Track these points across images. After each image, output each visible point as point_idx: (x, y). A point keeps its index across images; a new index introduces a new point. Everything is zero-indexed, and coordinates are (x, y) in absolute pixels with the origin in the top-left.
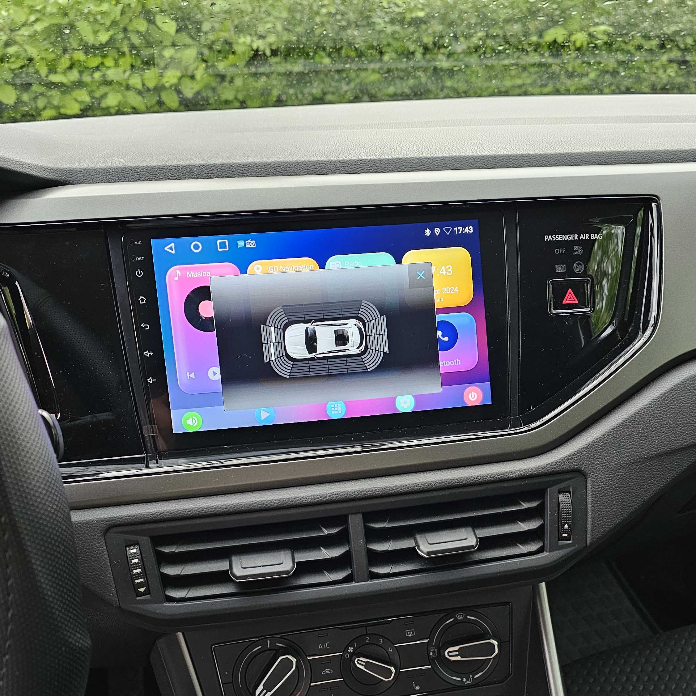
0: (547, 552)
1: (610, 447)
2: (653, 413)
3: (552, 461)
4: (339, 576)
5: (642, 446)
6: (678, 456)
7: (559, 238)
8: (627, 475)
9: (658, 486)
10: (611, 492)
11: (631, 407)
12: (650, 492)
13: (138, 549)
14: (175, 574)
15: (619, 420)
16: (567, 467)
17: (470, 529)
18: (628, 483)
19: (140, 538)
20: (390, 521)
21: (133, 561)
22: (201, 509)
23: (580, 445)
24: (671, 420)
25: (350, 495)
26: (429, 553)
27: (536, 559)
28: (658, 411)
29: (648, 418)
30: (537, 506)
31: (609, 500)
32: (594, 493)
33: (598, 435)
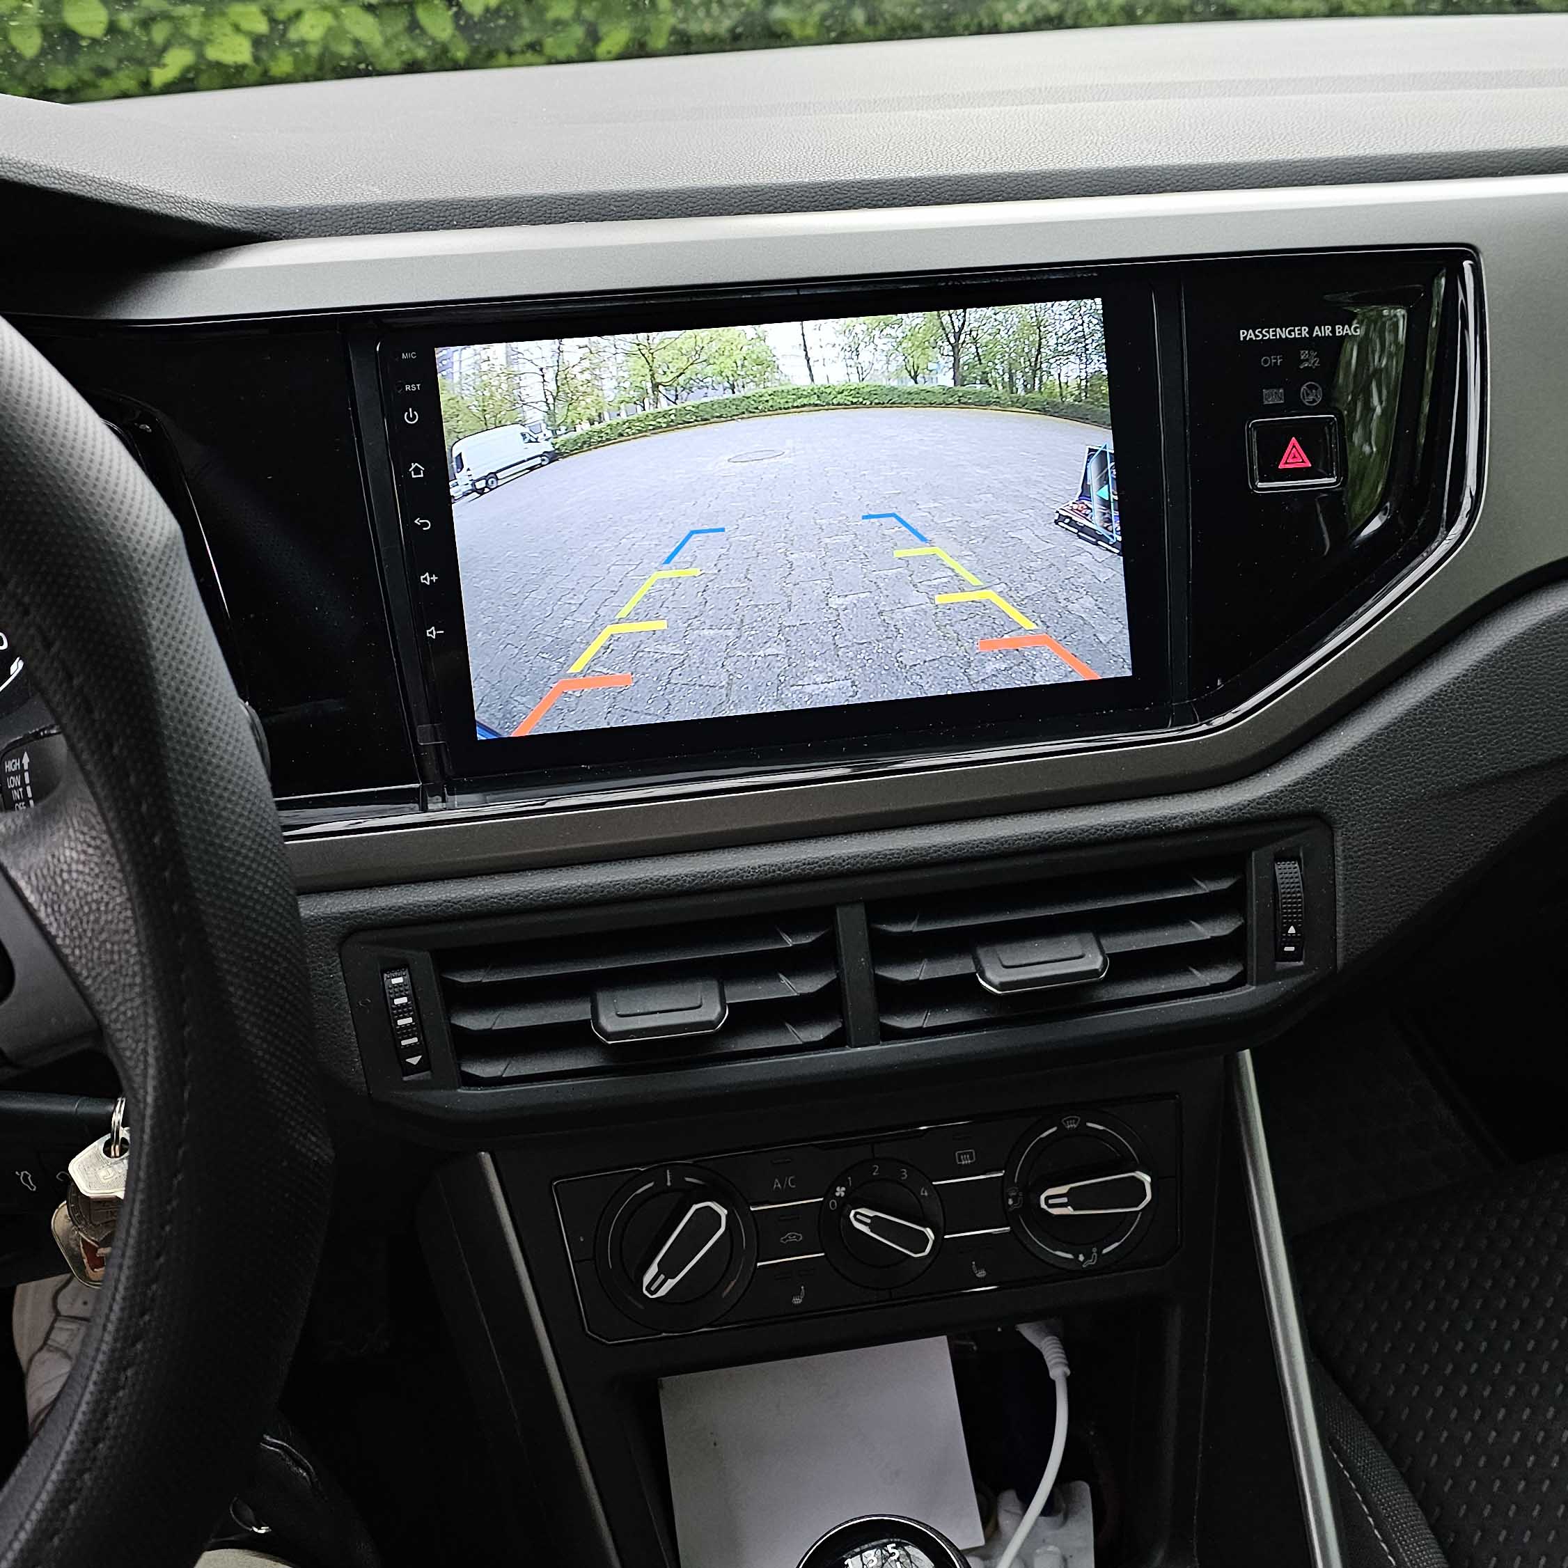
0: (1252, 984)
1: (1381, 765)
2: (1472, 694)
3: (1260, 793)
4: (818, 1033)
5: (1449, 762)
6: (1526, 784)
7: (1270, 334)
8: (1419, 824)
9: (1486, 847)
10: (1385, 858)
11: (1424, 681)
12: (1467, 860)
13: (407, 976)
14: (482, 1027)
15: (1400, 708)
16: (1293, 808)
17: (1089, 937)
18: (1421, 841)
19: (409, 954)
20: (922, 921)
21: (397, 1001)
22: (535, 894)
23: (1321, 761)
24: (1509, 709)
25: (840, 864)
26: (1003, 986)
27: (1228, 999)
28: (1482, 689)
29: (1460, 704)
30: (1230, 887)
31: (1381, 876)
32: (1350, 861)
33: (1355, 740)
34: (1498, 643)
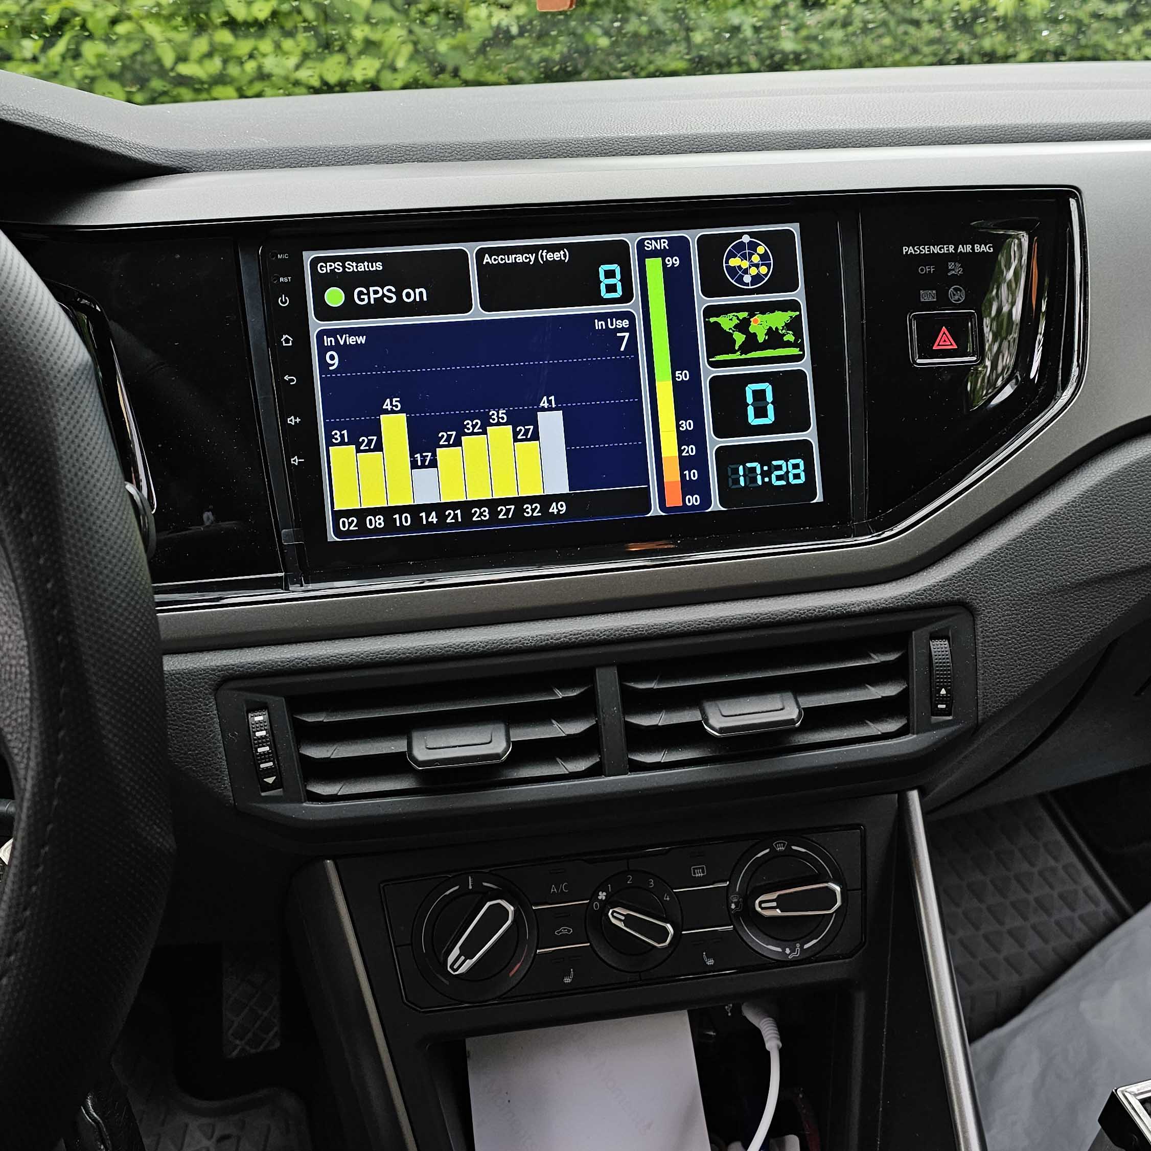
0: (914, 734)
1: (1011, 568)
2: (1079, 516)
3: (918, 587)
4: (581, 765)
5: (1062, 566)
6: (1123, 584)
7: (925, 250)
8: (1039, 612)
9: (1092, 631)
10: (1014, 638)
11: (1043, 506)
12: (1078, 641)
13: (266, 716)
14: (323, 756)
15: (1025, 525)
16: (943, 598)
17: (789, 696)
18: (1042, 625)
19: (270, 699)
20: (661, 681)
21: (258, 734)
22: (365, 654)
23: (964, 564)
24: (1107, 527)
25: (598, 635)
26: (721, 730)
27: (895, 744)
28: (1087, 512)
29: (1070, 522)
30: (896, 659)
31: (1011, 651)
32: (987, 639)
33: (991, 548)
34: (1098, 478)
